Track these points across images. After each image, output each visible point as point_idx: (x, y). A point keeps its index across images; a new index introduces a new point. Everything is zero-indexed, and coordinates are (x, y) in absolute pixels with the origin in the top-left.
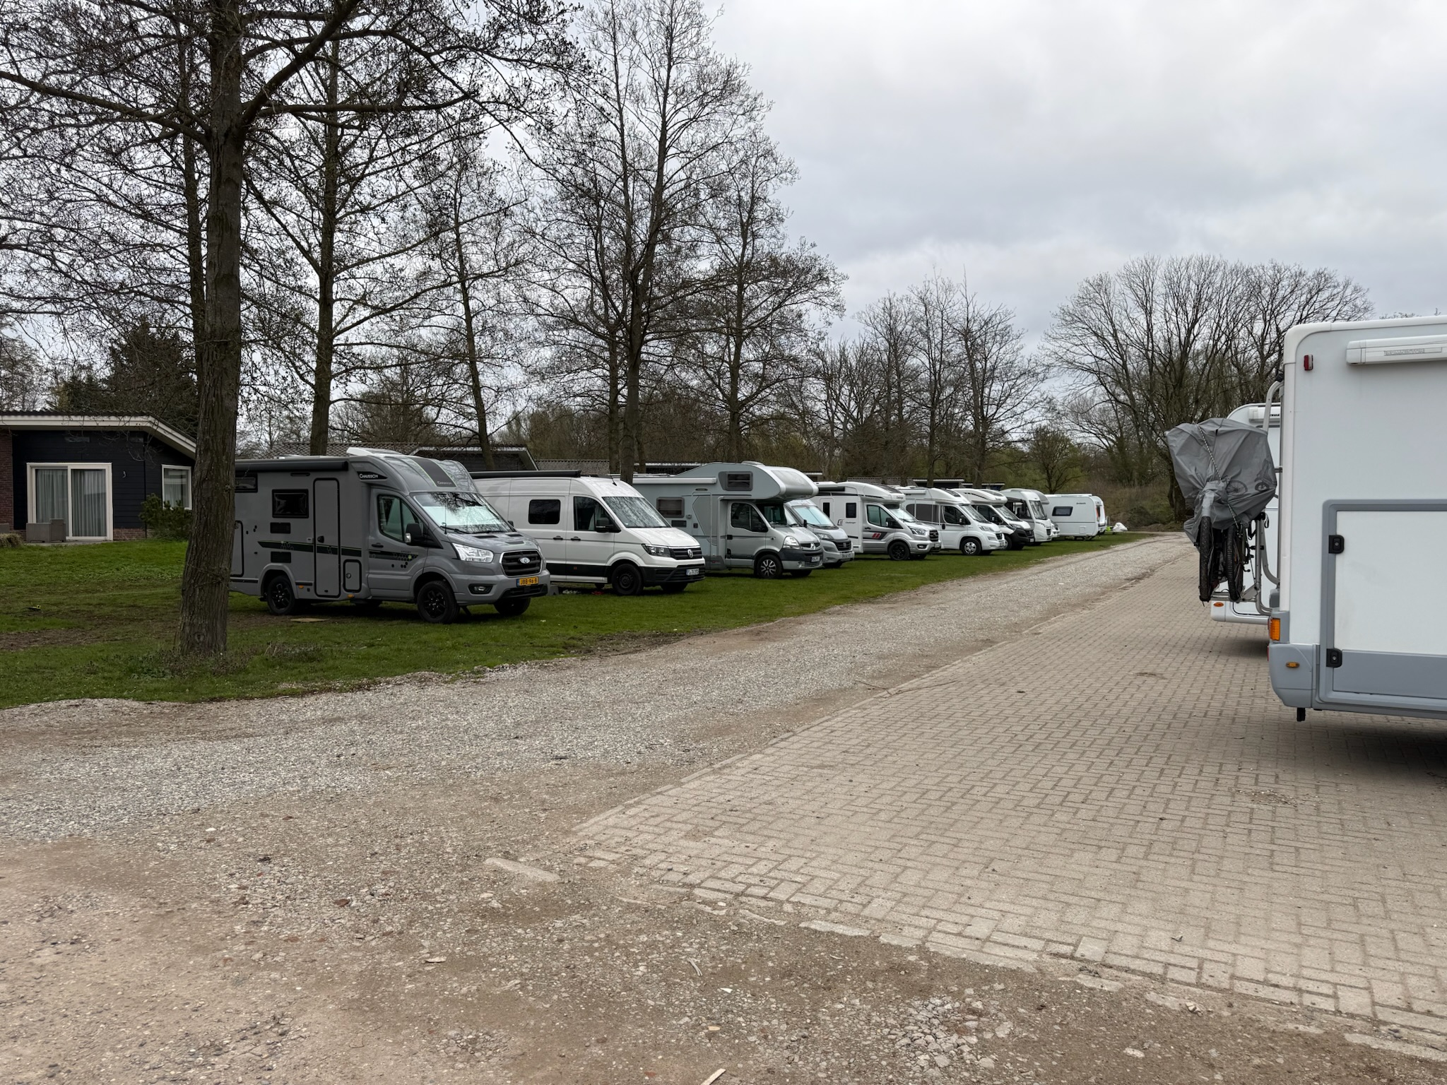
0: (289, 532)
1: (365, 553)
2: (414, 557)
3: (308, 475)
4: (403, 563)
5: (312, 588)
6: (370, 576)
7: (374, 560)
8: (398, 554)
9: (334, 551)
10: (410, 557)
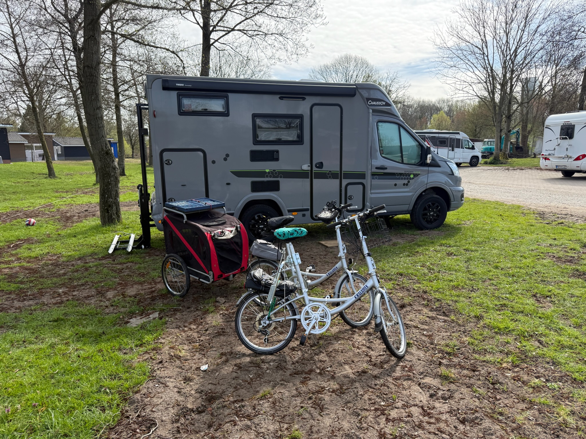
0: (277, 159)
1: (369, 176)
2: (416, 175)
3: (304, 99)
4: (406, 182)
5: (308, 213)
6: (373, 196)
7: (377, 182)
8: (401, 174)
9: (333, 175)
10: (412, 176)
